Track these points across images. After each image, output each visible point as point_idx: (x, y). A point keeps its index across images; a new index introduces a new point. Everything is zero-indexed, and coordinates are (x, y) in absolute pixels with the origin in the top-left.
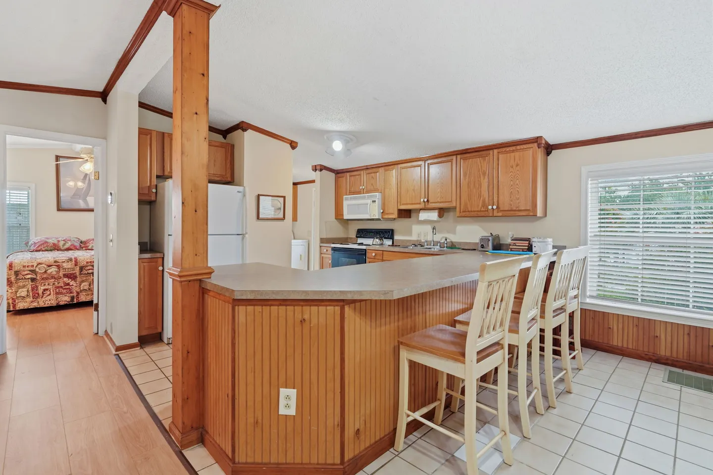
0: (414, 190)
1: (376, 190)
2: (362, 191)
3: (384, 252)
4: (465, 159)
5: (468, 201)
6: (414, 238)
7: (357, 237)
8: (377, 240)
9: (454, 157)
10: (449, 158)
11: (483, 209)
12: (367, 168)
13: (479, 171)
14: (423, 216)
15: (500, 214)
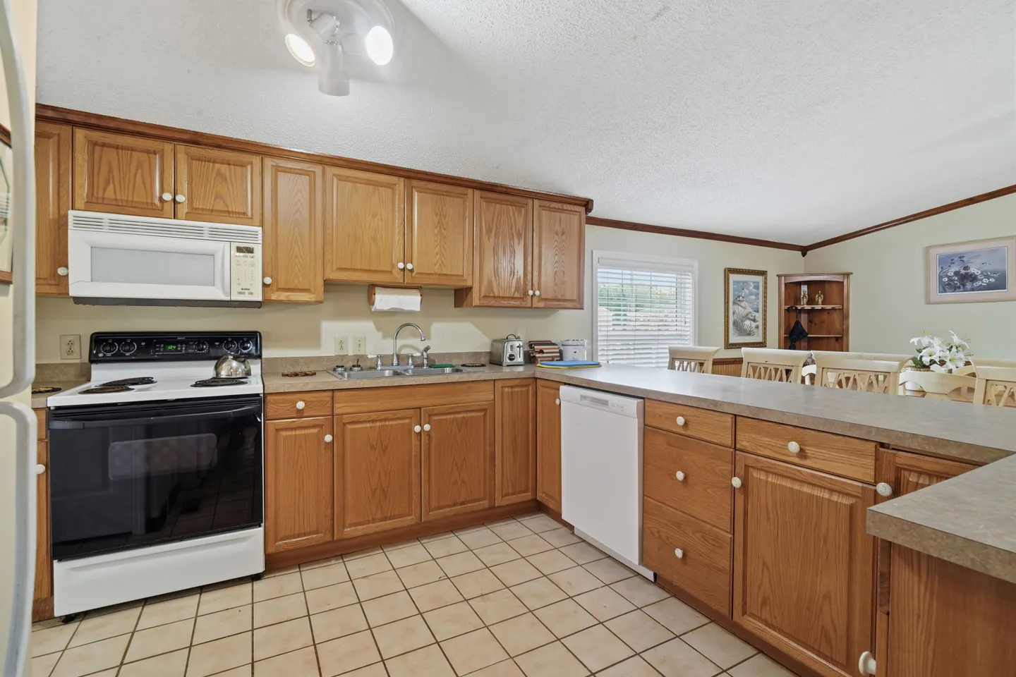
0: (374, 239)
1: (241, 217)
2: (169, 208)
3: (337, 394)
4: (489, 201)
5: (493, 278)
6: (327, 349)
7: (94, 360)
8: (235, 364)
9: (470, 191)
10: (461, 189)
11: (517, 295)
12: (195, 139)
13: (512, 229)
14: (384, 300)
15: (542, 304)
